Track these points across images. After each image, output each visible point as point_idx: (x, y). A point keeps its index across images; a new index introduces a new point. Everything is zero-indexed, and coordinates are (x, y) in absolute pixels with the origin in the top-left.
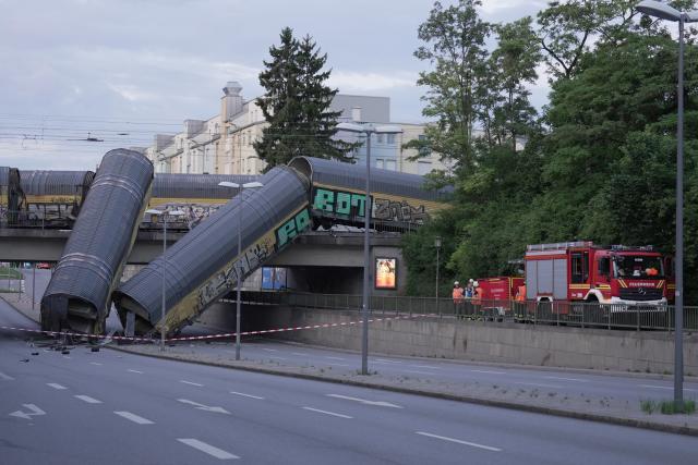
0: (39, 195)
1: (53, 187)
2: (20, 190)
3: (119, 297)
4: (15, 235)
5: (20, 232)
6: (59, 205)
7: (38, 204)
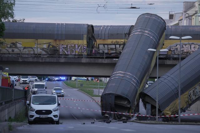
0: (104, 39)
1: (112, 35)
2: (93, 37)
3: (144, 96)
4: (89, 62)
5: (92, 60)
6: (115, 45)
7: (104, 45)
